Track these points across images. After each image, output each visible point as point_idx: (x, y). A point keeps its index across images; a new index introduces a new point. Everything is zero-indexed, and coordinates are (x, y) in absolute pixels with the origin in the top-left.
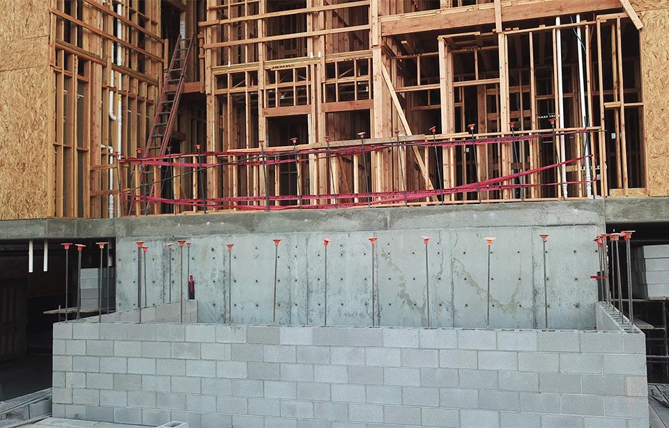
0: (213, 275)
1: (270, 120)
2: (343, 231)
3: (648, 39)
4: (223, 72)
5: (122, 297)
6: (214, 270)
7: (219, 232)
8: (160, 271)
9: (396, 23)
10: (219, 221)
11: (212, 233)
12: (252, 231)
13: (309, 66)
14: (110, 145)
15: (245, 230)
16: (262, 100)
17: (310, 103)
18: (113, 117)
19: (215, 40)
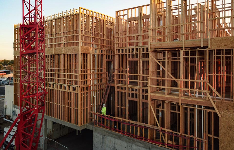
0: (112, 147)
1: (129, 101)
2: (140, 146)
3: (221, 120)
4: (118, 86)
5: (94, 145)
6: (112, 145)
7: (113, 137)
8: (101, 142)
9: (154, 96)
10: (113, 134)
11: (112, 137)
12: (120, 139)
13: (138, 89)
14: (94, 103)
15: (118, 138)
16: (127, 95)
17: (138, 98)
18: (94, 96)
19: (117, 78)
